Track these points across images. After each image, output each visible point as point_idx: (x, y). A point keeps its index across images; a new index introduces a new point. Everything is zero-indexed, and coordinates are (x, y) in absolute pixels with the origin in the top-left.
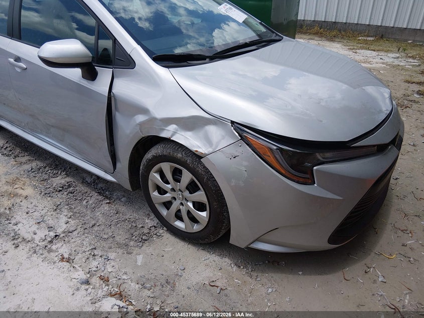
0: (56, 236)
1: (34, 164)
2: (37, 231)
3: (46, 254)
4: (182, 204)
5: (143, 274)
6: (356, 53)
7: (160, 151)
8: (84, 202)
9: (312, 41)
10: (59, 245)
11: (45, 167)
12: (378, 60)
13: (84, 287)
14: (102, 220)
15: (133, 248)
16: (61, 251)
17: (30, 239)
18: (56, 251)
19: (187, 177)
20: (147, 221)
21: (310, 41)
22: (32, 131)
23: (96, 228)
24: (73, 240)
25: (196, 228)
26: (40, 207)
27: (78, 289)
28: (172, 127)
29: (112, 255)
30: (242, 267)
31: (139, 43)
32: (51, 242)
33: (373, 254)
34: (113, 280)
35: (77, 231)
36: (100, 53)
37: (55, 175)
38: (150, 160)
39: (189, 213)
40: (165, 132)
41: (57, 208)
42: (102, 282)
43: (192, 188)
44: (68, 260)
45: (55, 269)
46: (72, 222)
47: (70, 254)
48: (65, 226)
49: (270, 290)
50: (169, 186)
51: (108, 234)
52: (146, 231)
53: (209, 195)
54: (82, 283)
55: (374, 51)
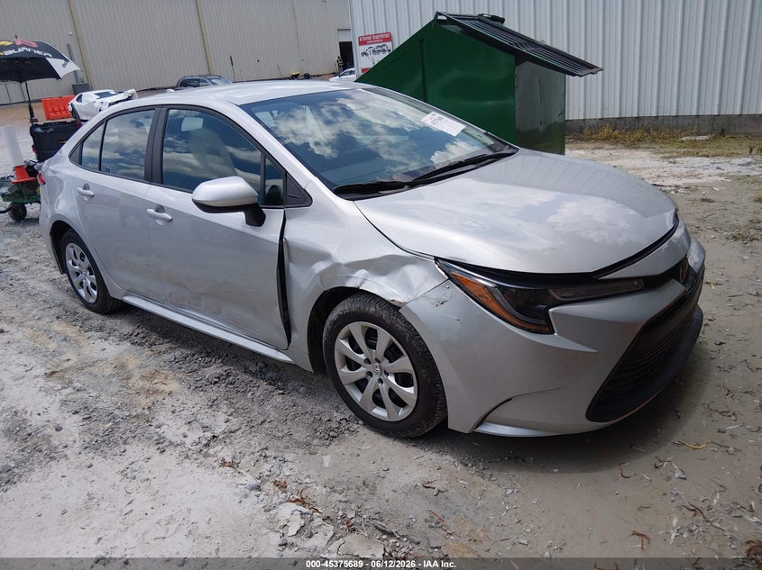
0: (214, 437)
1: (178, 353)
2: (188, 433)
3: (201, 459)
4: (381, 381)
5: (332, 477)
6: (674, 163)
7: (346, 308)
8: (249, 395)
9: (600, 151)
10: (218, 448)
11: (194, 355)
12: (712, 171)
13: (254, 493)
14: (273, 415)
15: (317, 447)
16: (221, 455)
17: (179, 442)
18: (215, 455)
19: (384, 338)
20: (335, 414)
21: (596, 152)
22: (177, 306)
23: (266, 425)
24: (236, 441)
25: (402, 413)
26: (190, 404)
27: (246, 496)
28: (362, 273)
29: (289, 456)
30: (470, 465)
31: (315, 174)
32: (207, 445)
33: (669, 445)
34: (291, 486)
35: (242, 431)
36: (267, 191)
37: (208, 364)
38: (335, 322)
39: (391, 391)
40: (352, 280)
41: (213, 404)
42: (277, 489)
43: (392, 354)
44: (231, 465)
45: (215, 475)
46: (234, 420)
47: (234, 458)
48: (225, 425)
49: (509, 491)
50: (362, 356)
51: (282, 431)
52: (334, 425)
53: (414, 360)
54: (252, 489)
55: (708, 156)
